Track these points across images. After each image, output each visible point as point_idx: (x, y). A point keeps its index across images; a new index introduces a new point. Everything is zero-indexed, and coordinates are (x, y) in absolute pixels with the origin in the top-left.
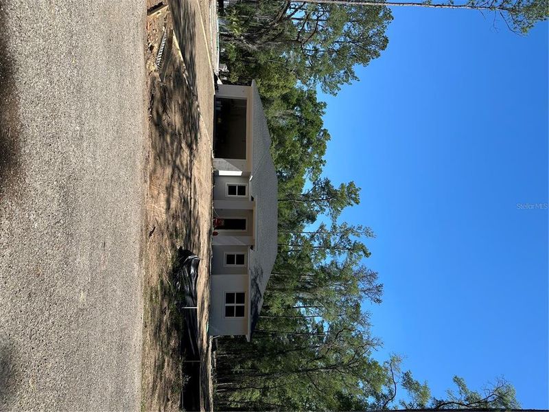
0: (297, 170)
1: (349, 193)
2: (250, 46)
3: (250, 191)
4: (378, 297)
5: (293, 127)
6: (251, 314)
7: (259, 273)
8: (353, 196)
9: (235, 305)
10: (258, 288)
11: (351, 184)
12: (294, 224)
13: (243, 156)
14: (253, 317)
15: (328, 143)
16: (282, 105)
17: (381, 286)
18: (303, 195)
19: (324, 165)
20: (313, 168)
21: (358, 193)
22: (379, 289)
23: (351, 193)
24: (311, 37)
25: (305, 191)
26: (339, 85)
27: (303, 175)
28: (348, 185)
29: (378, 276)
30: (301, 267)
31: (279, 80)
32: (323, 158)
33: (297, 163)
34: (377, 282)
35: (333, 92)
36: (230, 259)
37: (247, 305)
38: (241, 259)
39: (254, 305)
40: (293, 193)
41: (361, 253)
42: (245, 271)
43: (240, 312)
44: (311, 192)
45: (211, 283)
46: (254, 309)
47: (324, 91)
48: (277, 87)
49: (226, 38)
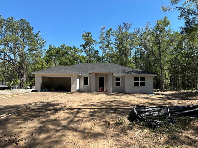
0: (77, 58)
1: (87, 37)
2: (25, 76)
3: (86, 75)
4: (128, 25)
5: (60, 59)
6: (144, 74)
7: (123, 71)
8: (88, 35)
9: (139, 82)
10: (131, 71)
11: (83, 36)
12: (99, 59)
13: (70, 78)
14: (145, 73)
15: (66, 45)
16: (50, 63)
17: (124, 23)
18: (87, 56)
19: (75, 47)
20: (77, 51)
21: (86, 33)
22: (125, 24)
23: (86, 36)
24: (20, 50)
25: (86, 55)
26: (42, 40)
27: (80, 56)
28: (83, 37)
29: (120, 25)
30: (116, 57)
31: (39, 64)
32: (72, 47)
33: (75, 58)
34: (122, 25)
35: (45, 42)
36: (118, 84)
37: (139, 76)
38: (118, 79)
39: (139, 73)
40: (87, 60)
41: (110, 32)
42: (123, 77)
43: (143, 79)
44: (86, 53)
45: (130, 93)
46: (141, 73)
47: (44, 46)
48: (42, 65)
49: (22, 86)
